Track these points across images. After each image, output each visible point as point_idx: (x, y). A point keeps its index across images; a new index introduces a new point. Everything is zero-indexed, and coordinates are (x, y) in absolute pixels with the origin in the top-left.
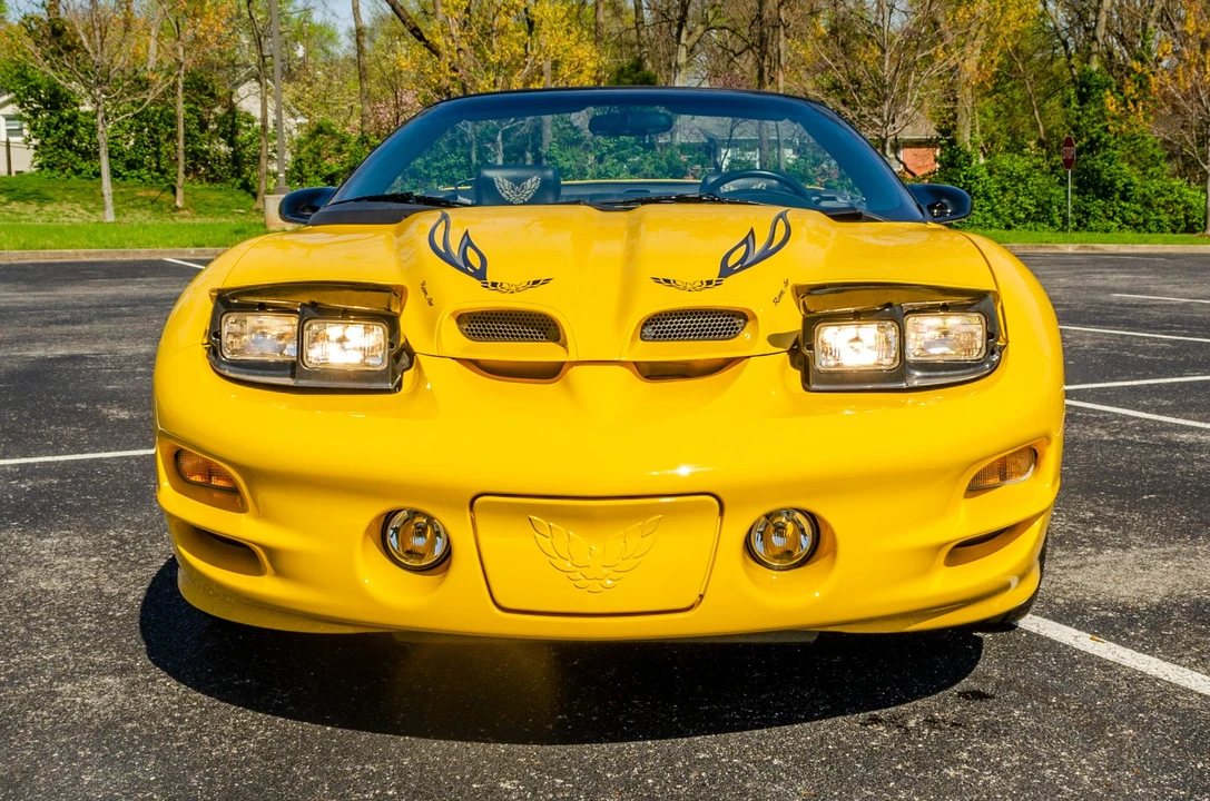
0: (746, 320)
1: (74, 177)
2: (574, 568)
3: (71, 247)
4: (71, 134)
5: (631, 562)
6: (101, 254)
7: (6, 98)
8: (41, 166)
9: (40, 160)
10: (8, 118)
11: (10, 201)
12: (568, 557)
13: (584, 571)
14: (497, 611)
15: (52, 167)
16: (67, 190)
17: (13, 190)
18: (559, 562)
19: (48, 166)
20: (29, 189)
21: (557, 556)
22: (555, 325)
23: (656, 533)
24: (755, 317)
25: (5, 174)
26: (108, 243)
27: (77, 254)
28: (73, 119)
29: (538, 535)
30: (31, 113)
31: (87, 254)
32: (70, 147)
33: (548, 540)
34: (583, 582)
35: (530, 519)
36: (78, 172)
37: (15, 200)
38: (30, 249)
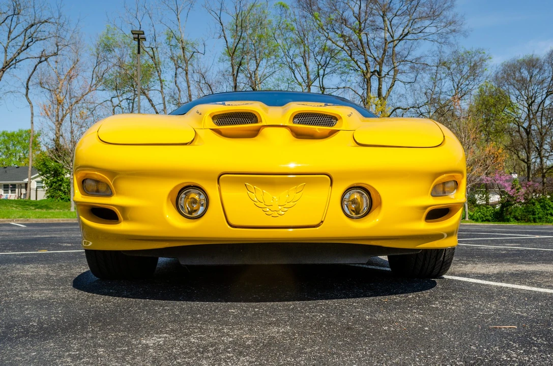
0: (337, 120)
1: (61, 201)
2: (266, 206)
3: (57, 218)
4: (60, 185)
5: (292, 204)
6: (68, 220)
7: (38, 174)
8: (48, 197)
9: (48, 195)
10: (38, 182)
11: (35, 209)
12: (263, 201)
13: (270, 207)
14: (229, 227)
15: (52, 197)
16: (57, 205)
17: (37, 205)
18: (258, 204)
19: (51, 197)
20: (43, 205)
21: (257, 201)
22: (256, 117)
23: (302, 192)
24: (341, 118)
25: (35, 199)
26: (71, 217)
27: (59, 220)
28: (62, 180)
29: (249, 192)
30: (46, 177)
31: (63, 220)
32: (60, 190)
33: (253, 194)
34: (270, 212)
35: (245, 185)
36: (62, 199)
37: (38, 208)
38: (41, 218)
